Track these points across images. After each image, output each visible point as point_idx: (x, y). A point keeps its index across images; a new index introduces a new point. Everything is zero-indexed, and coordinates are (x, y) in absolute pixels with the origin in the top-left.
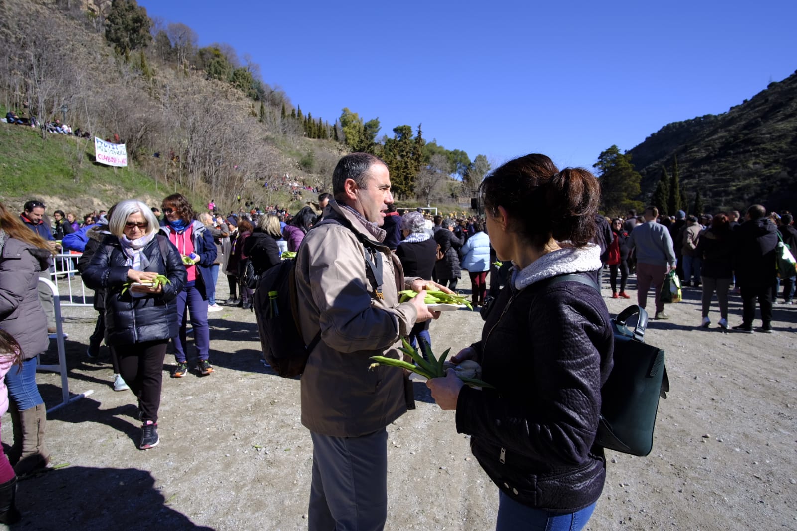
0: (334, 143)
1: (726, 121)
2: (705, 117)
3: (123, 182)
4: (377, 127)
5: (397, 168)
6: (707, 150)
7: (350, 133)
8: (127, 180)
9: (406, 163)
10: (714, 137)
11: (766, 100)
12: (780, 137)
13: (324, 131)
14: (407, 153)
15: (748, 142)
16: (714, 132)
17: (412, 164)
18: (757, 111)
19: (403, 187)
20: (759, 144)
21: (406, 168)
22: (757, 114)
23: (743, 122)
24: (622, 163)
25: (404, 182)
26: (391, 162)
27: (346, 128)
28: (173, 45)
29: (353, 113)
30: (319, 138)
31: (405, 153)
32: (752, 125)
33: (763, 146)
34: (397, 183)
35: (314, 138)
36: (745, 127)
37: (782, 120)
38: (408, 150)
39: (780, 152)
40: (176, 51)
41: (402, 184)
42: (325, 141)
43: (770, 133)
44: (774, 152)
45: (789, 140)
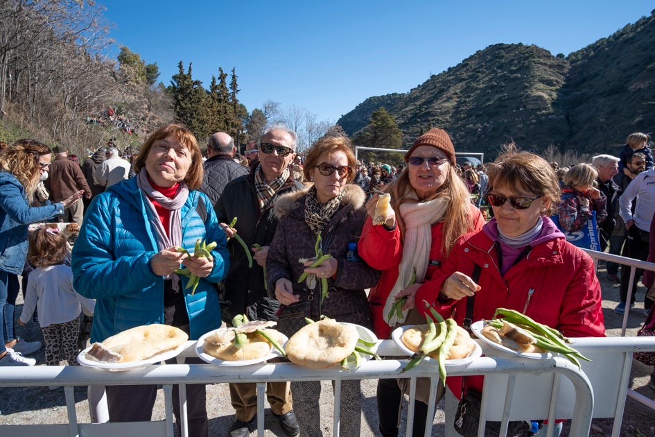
1: (411, 98)
2: (393, 94)
4: (155, 72)
6: (404, 118)
10: (407, 109)
11: (435, 87)
12: (446, 112)
15: (428, 114)
16: (407, 106)
18: (430, 94)
20: (434, 116)
21: (226, 113)
22: (431, 96)
23: (423, 100)
24: (390, 122)
26: (211, 105)
29: (134, 53)
32: (429, 102)
33: (436, 118)
36: (424, 103)
37: (446, 101)
39: (447, 122)
43: (440, 109)
44: (443, 122)
45: (451, 115)
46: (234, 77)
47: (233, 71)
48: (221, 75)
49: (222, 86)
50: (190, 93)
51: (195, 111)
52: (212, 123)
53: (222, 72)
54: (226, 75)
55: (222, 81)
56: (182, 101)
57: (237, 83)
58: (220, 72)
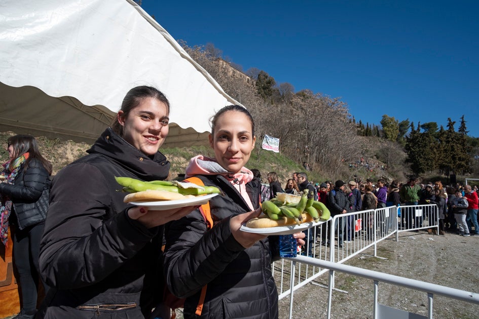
0: (377, 138)
3: (281, 162)
5: (445, 151)
7: (389, 131)
8: (282, 161)
9: (452, 147)
13: (370, 131)
14: (452, 139)
17: (458, 147)
19: (452, 165)
21: (453, 150)
25: (453, 161)
26: (439, 146)
27: (385, 128)
28: (281, 94)
29: (391, 117)
30: (367, 135)
31: (450, 139)
34: (446, 162)
35: (363, 136)
38: (453, 137)
40: (283, 97)
41: (450, 163)
42: (371, 137)
46: (463, 122)
47: (463, 117)
48: (450, 124)
49: (450, 131)
50: (419, 141)
51: (422, 153)
52: (438, 159)
53: (450, 121)
54: (454, 122)
55: (450, 128)
56: (412, 147)
57: (466, 126)
58: (448, 122)
